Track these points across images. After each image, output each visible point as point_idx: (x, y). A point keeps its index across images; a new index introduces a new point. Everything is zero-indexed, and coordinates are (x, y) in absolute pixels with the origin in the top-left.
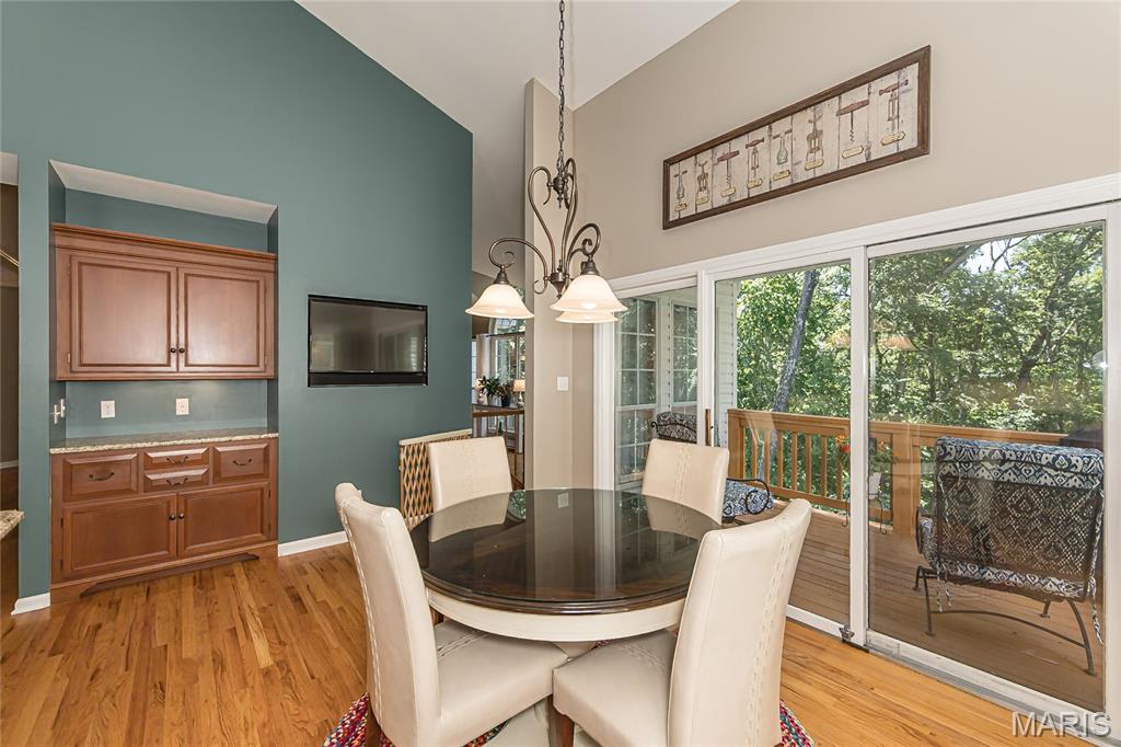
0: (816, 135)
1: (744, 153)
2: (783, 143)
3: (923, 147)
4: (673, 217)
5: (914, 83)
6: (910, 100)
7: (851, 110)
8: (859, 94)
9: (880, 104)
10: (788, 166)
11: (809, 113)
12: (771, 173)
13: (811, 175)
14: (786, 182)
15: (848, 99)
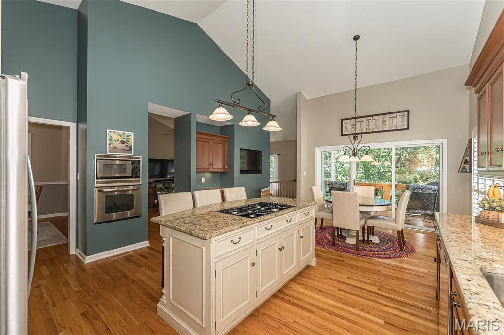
0: (384, 121)
1: (365, 121)
2: (376, 121)
3: (408, 128)
4: (344, 133)
5: (406, 116)
6: (406, 118)
7: (393, 118)
8: (395, 115)
9: (399, 118)
10: (377, 127)
11: (383, 116)
12: (372, 127)
13: (383, 129)
14: (377, 130)
15: (392, 115)
